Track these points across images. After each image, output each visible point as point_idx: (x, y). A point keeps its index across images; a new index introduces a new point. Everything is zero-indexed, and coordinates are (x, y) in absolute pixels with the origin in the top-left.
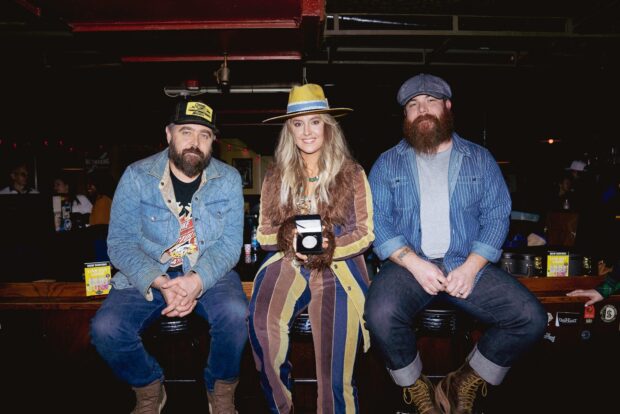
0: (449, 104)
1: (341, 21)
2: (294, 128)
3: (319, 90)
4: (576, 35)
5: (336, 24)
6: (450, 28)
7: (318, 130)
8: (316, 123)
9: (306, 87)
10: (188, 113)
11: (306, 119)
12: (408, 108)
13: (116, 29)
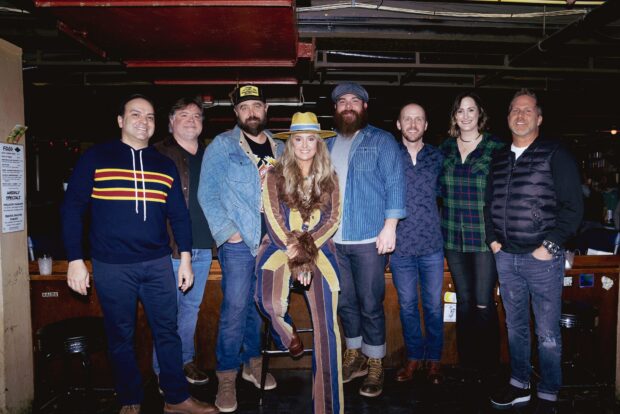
0: (366, 105)
1: (329, 55)
2: (295, 141)
3: (314, 117)
4: (511, 68)
5: (325, 58)
6: (414, 61)
7: (312, 145)
8: (311, 140)
9: (306, 114)
10: (242, 95)
11: (305, 136)
12: (339, 103)
13: (159, 65)
